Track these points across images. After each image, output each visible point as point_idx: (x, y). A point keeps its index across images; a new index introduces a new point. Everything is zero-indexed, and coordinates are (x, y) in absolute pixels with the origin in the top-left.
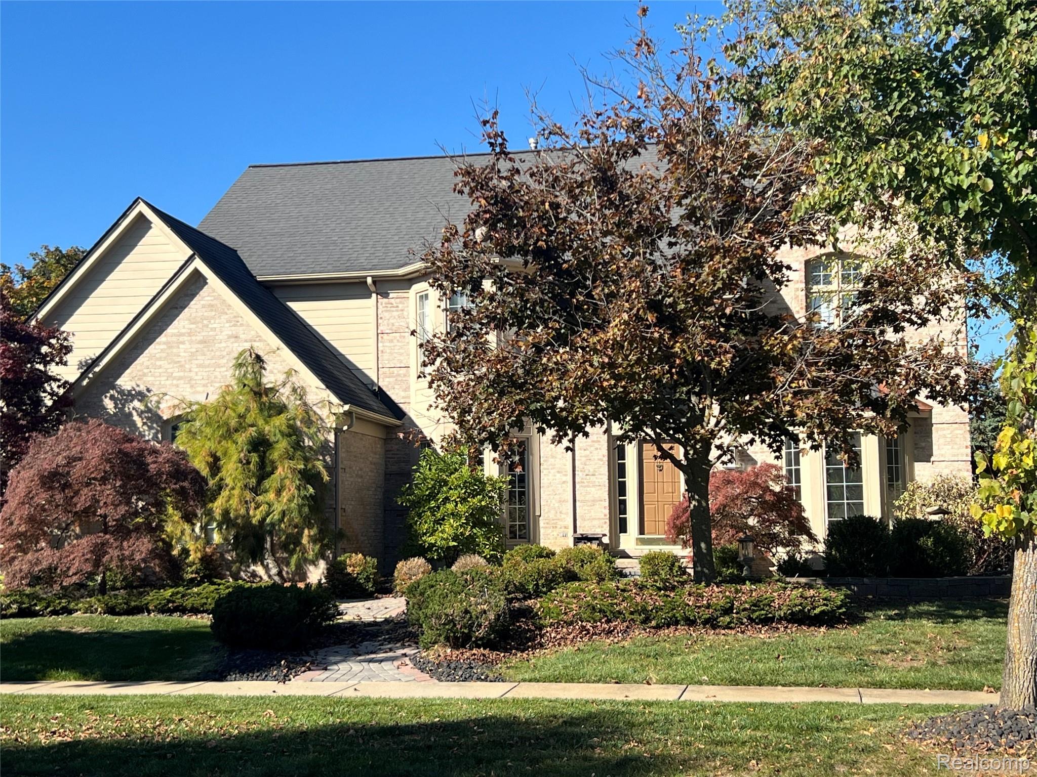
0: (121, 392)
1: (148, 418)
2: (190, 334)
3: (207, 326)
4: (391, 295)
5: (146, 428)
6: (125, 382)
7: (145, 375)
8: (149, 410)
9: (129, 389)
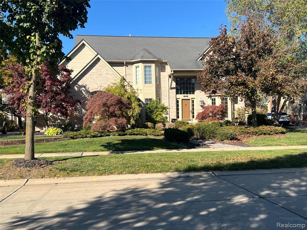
0: (79, 85)
1: (86, 92)
2: (96, 73)
3: (100, 71)
4: (129, 66)
5: (86, 94)
6: (80, 83)
7: (85, 82)
8: (86, 90)
9: (81, 85)
